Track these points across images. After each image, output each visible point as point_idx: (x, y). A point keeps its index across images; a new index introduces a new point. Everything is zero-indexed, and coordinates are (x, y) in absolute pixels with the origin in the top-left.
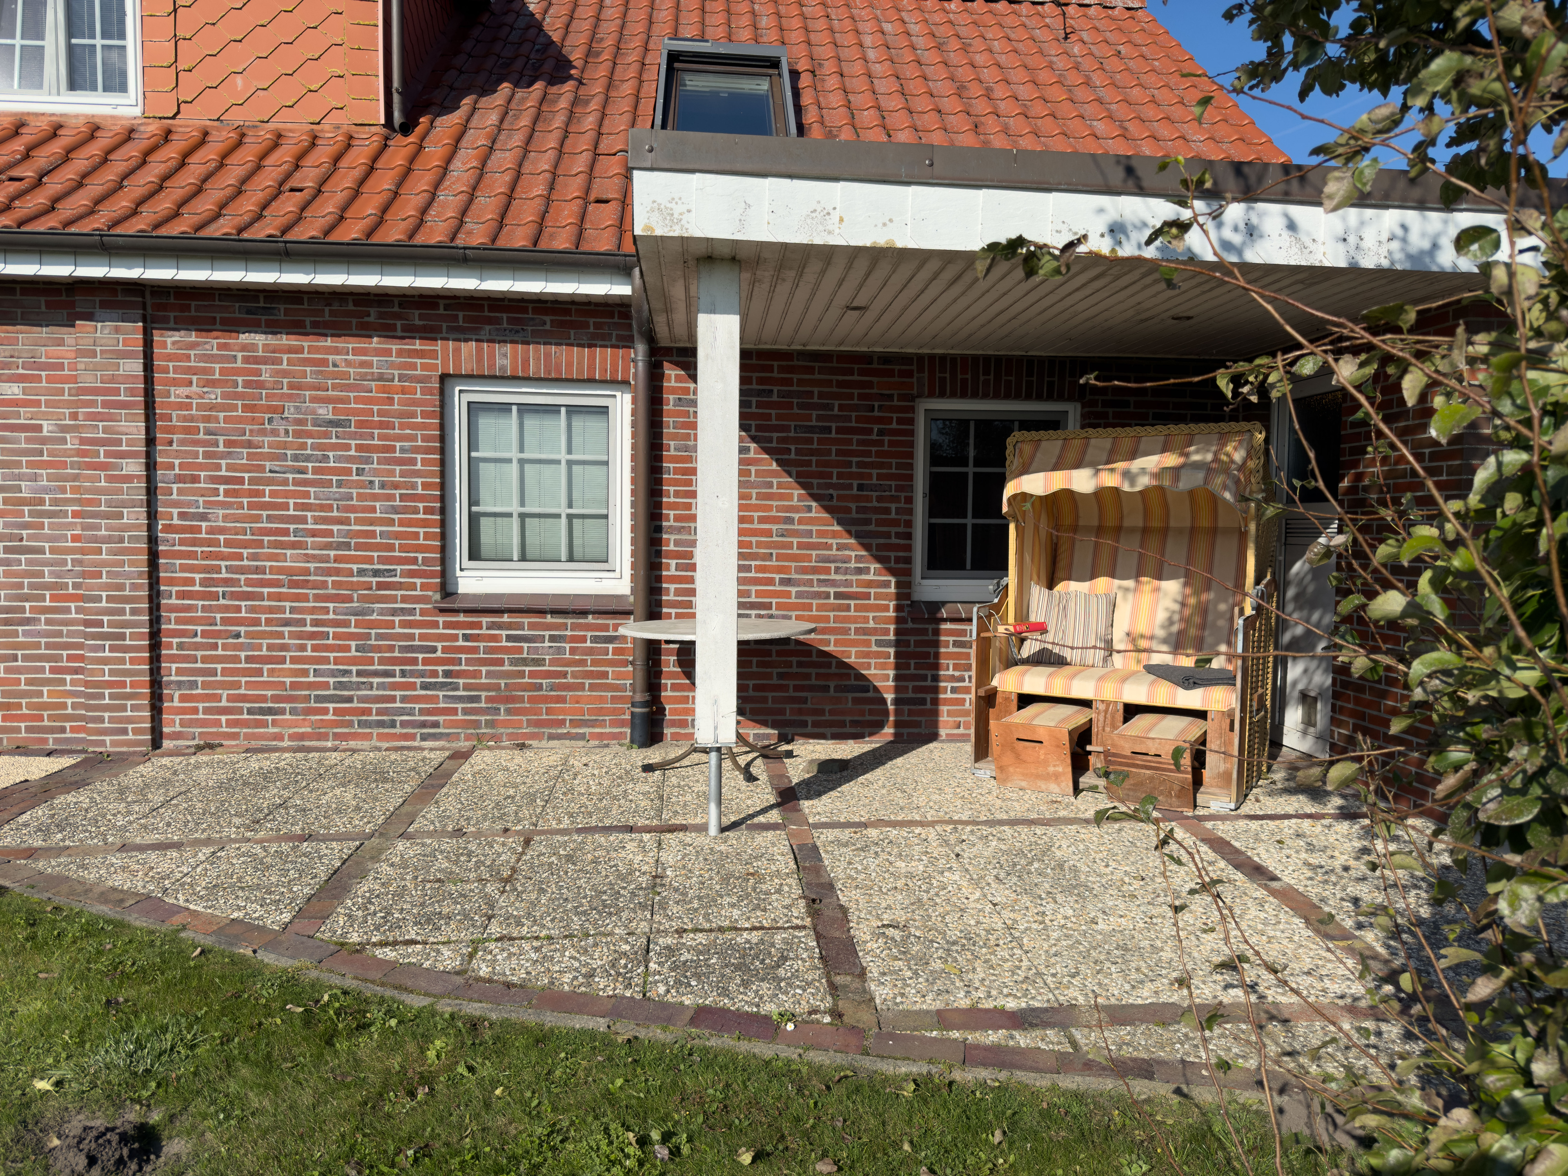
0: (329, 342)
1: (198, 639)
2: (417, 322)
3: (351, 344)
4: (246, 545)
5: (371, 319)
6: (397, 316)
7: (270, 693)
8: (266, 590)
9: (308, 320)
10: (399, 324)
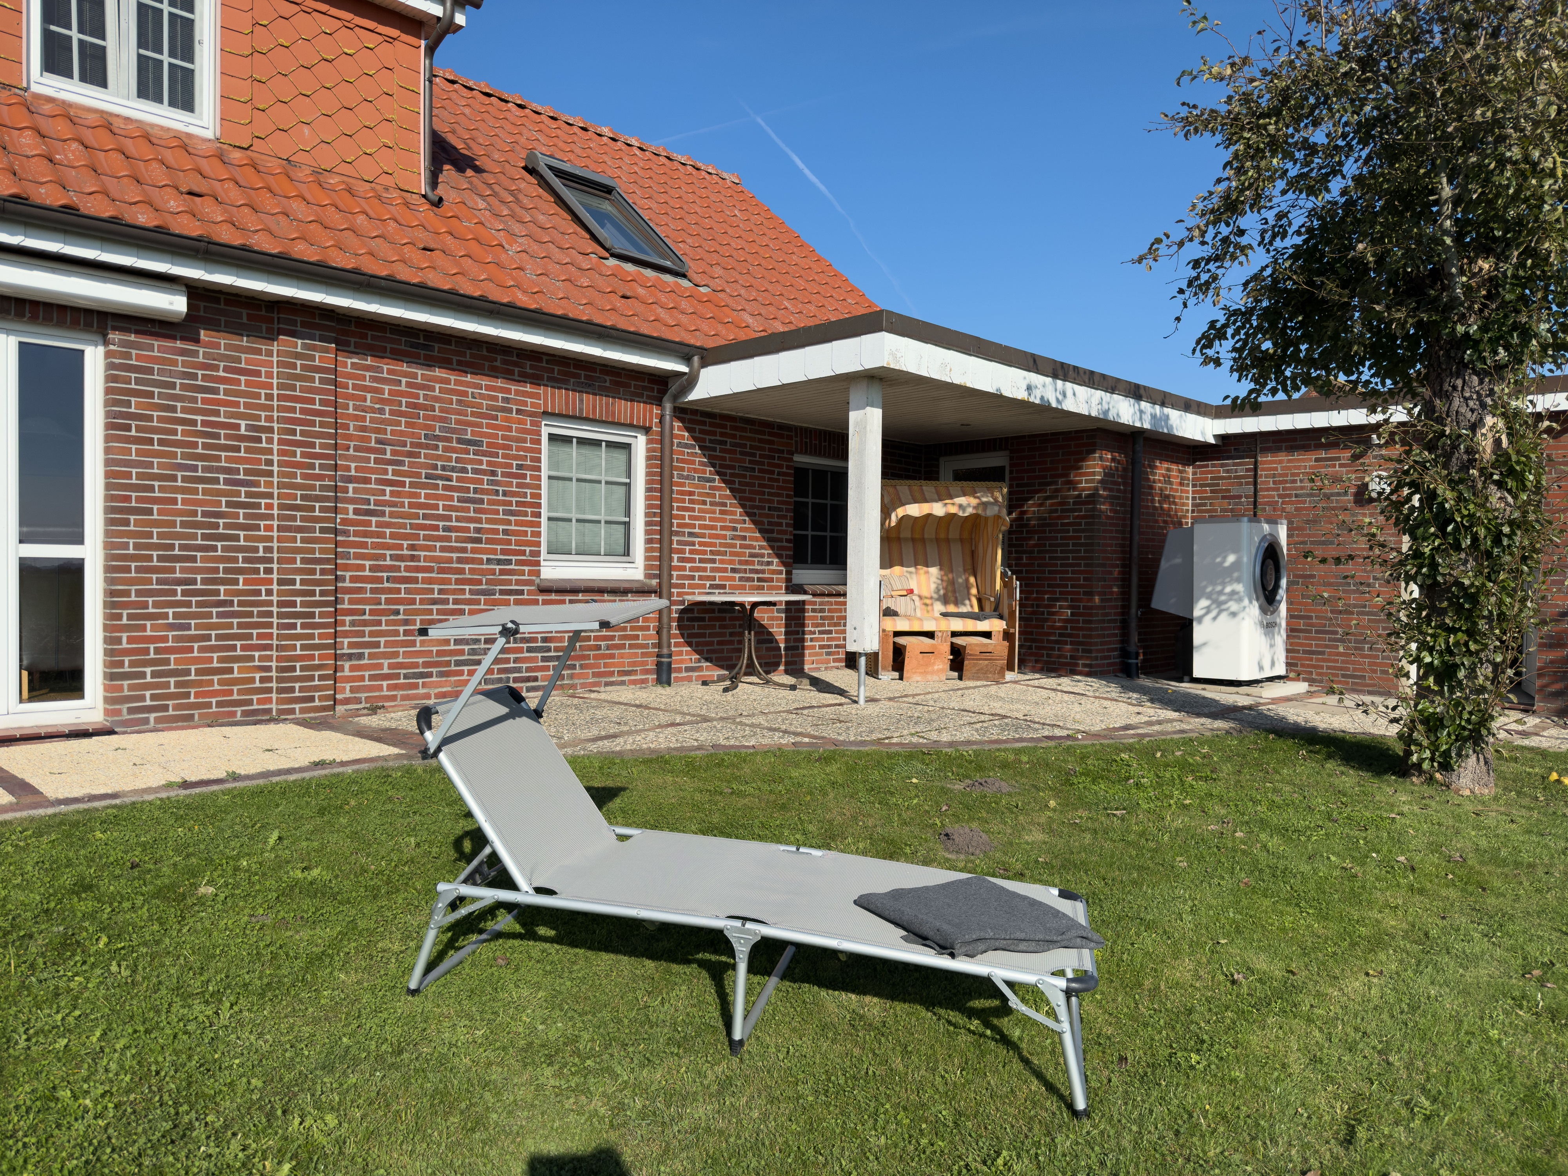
0: (469, 378)
1: (367, 617)
2: (528, 371)
3: (485, 381)
4: (406, 537)
5: (498, 364)
6: (516, 364)
7: (421, 660)
8: (420, 575)
9: (455, 358)
10: (516, 370)
